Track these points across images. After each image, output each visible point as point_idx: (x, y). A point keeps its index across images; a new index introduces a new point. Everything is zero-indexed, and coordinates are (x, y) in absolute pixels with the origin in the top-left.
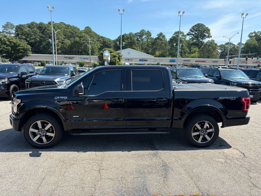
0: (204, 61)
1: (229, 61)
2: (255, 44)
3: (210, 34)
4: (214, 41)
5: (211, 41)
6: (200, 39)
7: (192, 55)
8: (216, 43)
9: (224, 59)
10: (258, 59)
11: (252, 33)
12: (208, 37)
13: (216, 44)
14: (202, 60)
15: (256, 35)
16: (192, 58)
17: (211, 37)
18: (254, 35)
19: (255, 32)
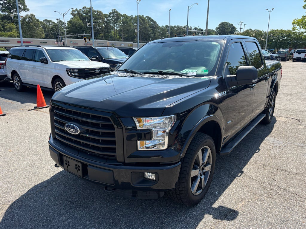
0: (29, 41)
1: (62, 43)
2: (81, 23)
3: (26, 6)
4: (34, 16)
5: (30, 16)
6: (13, 12)
7: (9, 33)
8: (37, 19)
9: (56, 40)
10: (90, 40)
11: (74, 11)
12: (25, 10)
13: (38, 21)
14: (26, 41)
15: (79, 14)
16: (8, 37)
17: (28, 10)
18: (76, 13)
19: (77, 10)
